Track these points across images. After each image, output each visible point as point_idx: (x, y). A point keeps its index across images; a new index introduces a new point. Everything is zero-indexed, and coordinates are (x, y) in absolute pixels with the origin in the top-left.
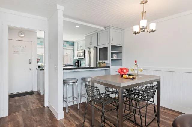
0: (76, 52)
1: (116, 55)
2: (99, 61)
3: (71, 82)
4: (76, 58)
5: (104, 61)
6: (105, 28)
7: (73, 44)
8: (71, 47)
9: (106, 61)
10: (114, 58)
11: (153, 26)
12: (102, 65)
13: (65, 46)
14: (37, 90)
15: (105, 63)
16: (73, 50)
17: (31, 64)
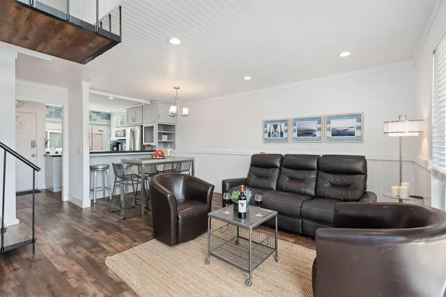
0: (114, 130)
1: (166, 136)
2: (144, 143)
3: (100, 167)
4: (114, 139)
5: (149, 144)
6: (151, 102)
7: (108, 116)
8: (105, 122)
9: (152, 144)
10: (164, 140)
11: (185, 111)
12: (147, 149)
13: (95, 120)
14: (45, 188)
15: (150, 145)
16: (109, 126)
17: (35, 149)
